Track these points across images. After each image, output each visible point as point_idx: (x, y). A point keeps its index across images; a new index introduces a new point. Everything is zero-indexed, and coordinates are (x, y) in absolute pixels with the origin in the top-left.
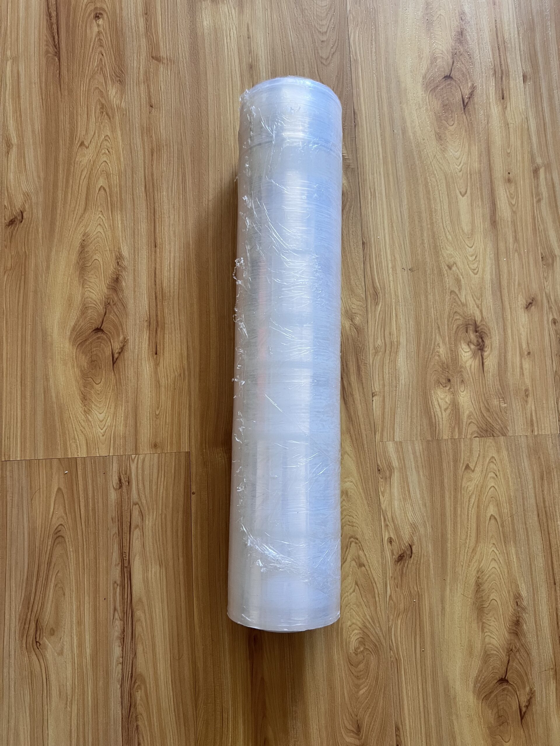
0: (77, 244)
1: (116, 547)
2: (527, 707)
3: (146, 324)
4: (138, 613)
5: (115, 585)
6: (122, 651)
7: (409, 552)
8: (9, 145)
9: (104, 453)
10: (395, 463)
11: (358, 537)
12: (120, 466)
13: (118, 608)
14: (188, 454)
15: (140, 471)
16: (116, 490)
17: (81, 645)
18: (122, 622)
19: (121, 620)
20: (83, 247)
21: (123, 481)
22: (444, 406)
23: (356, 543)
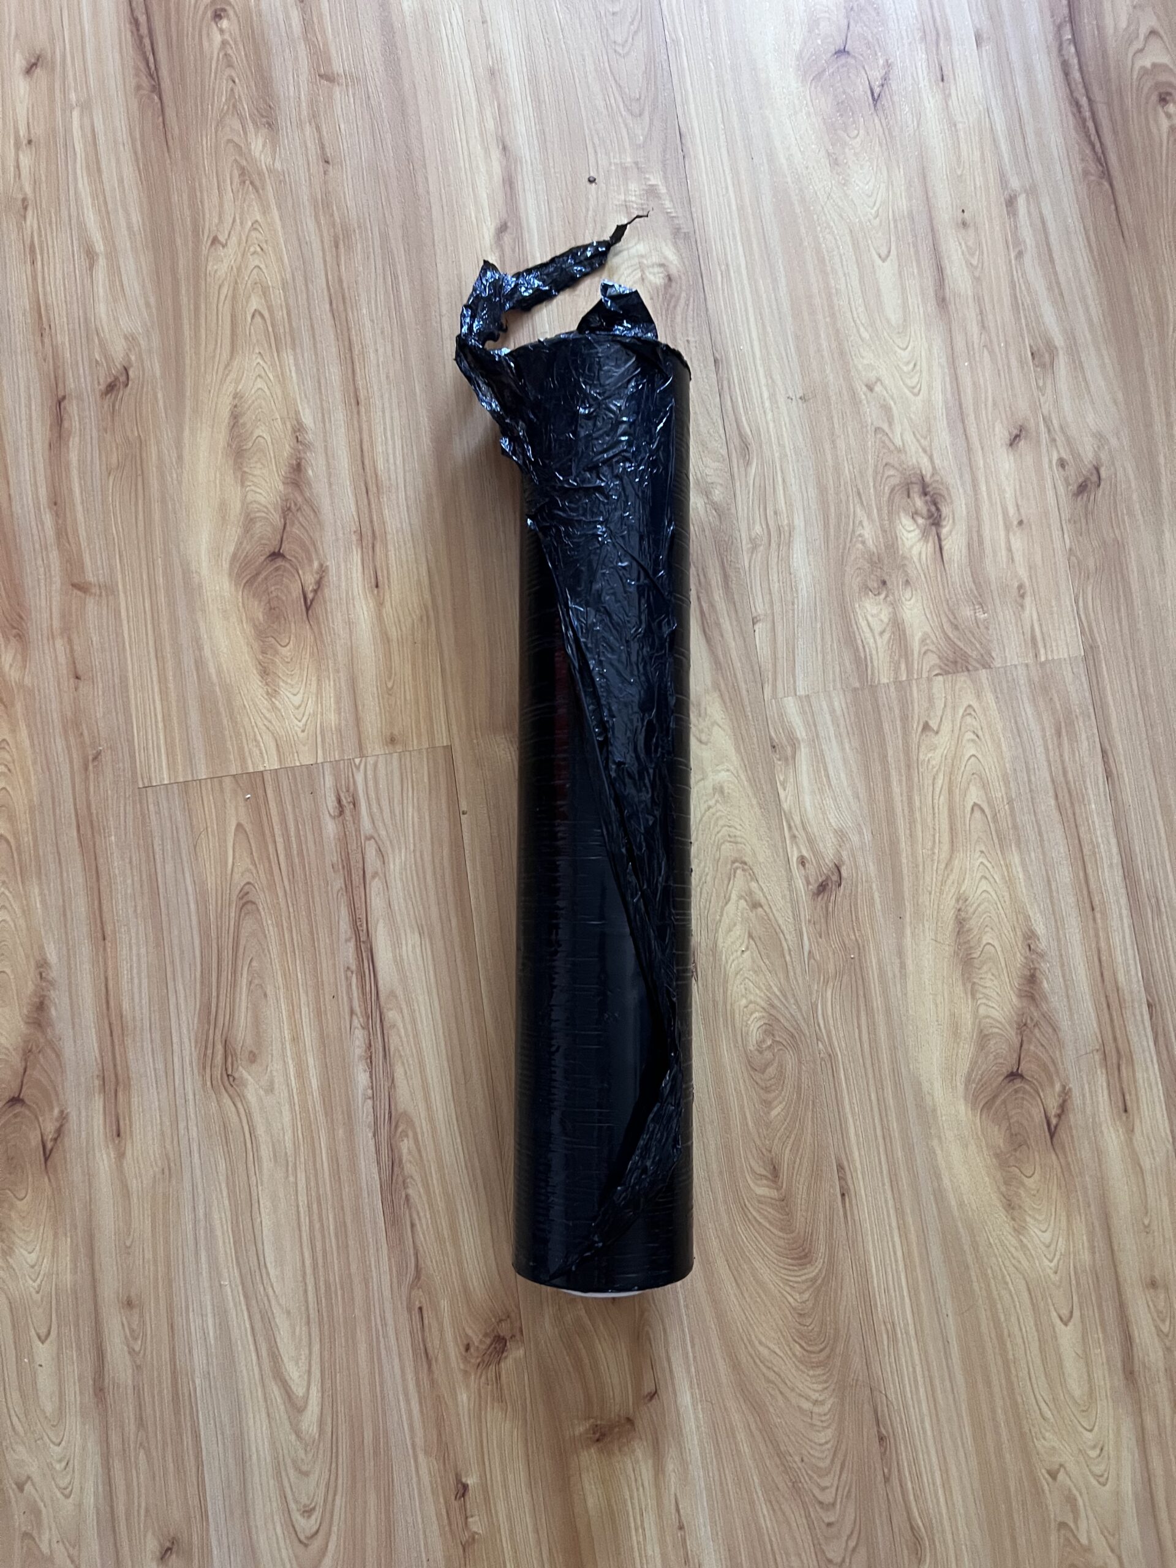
0: (225, 413)
1: (344, 912)
2: (1059, 1116)
3: (354, 538)
4: (391, 1015)
5: (349, 973)
6: (371, 1077)
7: (835, 878)
8: (91, 255)
9: (307, 760)
10: (801, 732)
11: (746, 859)
12: (337, 778)
13: (357, 1009)
14: (449, 749)
15: (371, 783)
16: (334, 818)
17: (301, 1074)
18: (366, 1032)
19: (363, 1028)
20: (235, 417)
21: (344, 802)
22: (877, 629)
23: (744, 870)
